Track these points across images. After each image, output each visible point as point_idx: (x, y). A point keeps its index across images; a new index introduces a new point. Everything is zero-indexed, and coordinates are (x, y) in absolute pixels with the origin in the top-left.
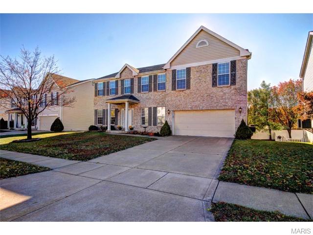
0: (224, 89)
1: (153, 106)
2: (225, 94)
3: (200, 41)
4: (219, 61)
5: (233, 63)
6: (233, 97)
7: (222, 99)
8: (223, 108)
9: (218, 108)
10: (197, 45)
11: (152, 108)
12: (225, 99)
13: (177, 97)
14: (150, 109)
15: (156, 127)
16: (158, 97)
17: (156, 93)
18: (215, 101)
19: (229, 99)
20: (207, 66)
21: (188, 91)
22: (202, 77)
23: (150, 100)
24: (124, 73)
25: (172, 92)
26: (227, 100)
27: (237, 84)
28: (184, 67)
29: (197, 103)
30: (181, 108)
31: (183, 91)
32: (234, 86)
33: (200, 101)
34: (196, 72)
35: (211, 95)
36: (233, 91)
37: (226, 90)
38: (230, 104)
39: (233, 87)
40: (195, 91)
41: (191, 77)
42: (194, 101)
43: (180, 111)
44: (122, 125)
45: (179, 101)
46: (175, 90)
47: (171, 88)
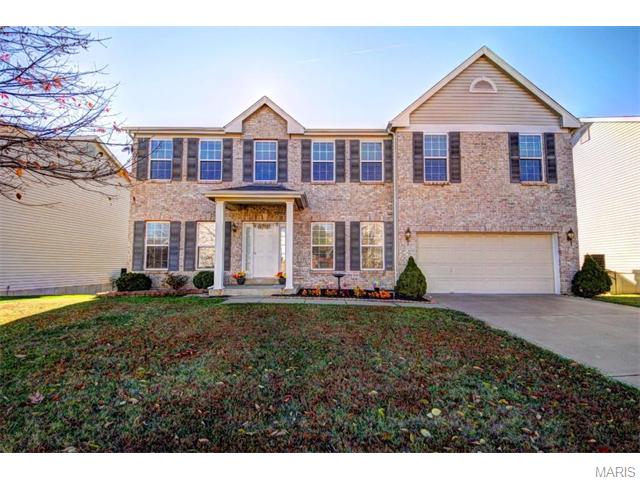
0: (536, 189)
1: (348, 220)
2: (537, 199)
3: (479, 80)
4: (523, 130)
5: (549, 138)
6: (555, 208)
7: (533, 211)
8: (536, 230)
9: (527, 230)
10: (472, 86)
11: (348, 225)
12: (538, 211)
13: (428, 198)
14: (340, 226)
15: (358, 272)
16: (364, 197)
17: (356, 186)
18: (519, 214)
19: (546, 211)
20: (498, 135)
21: (455, 187)
22: (488, 160)
23: (341, 204)
24: (253, 123)
25: (416, 186)
26: (543, 214)
27: (559, 181)
28: (442, 130)
29: (479, 217)
30: (440, 225)
31: (443, 185)
32: (554, 185)
33: (484, 212)
34: (472, 146)
35: (511, 200)
36: (554, 195)
37: (540, 192)
38: (549, 221)
39: (552, 186)
40: (473, 188)
41: (462, 154)
42: (470, 212)
43: (438, 233)
44: (243, 269)
45: (435, 209)
46: (421, 181)
47: (410, 175)
